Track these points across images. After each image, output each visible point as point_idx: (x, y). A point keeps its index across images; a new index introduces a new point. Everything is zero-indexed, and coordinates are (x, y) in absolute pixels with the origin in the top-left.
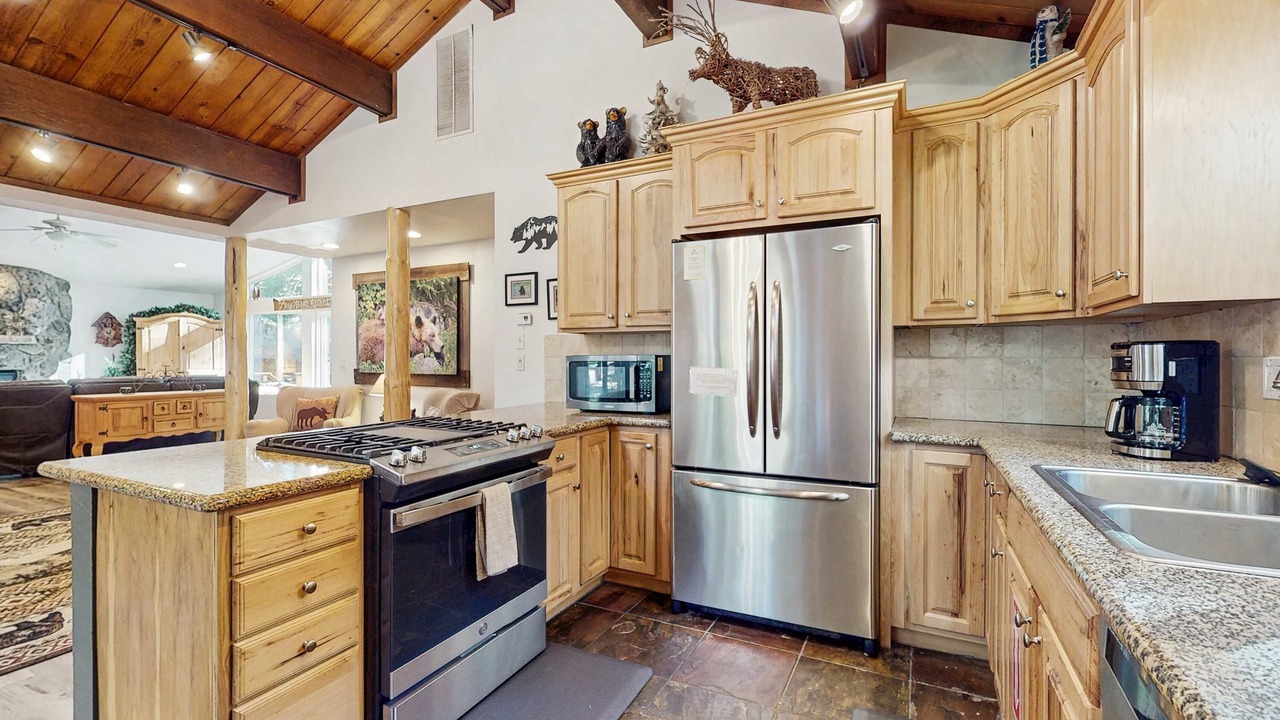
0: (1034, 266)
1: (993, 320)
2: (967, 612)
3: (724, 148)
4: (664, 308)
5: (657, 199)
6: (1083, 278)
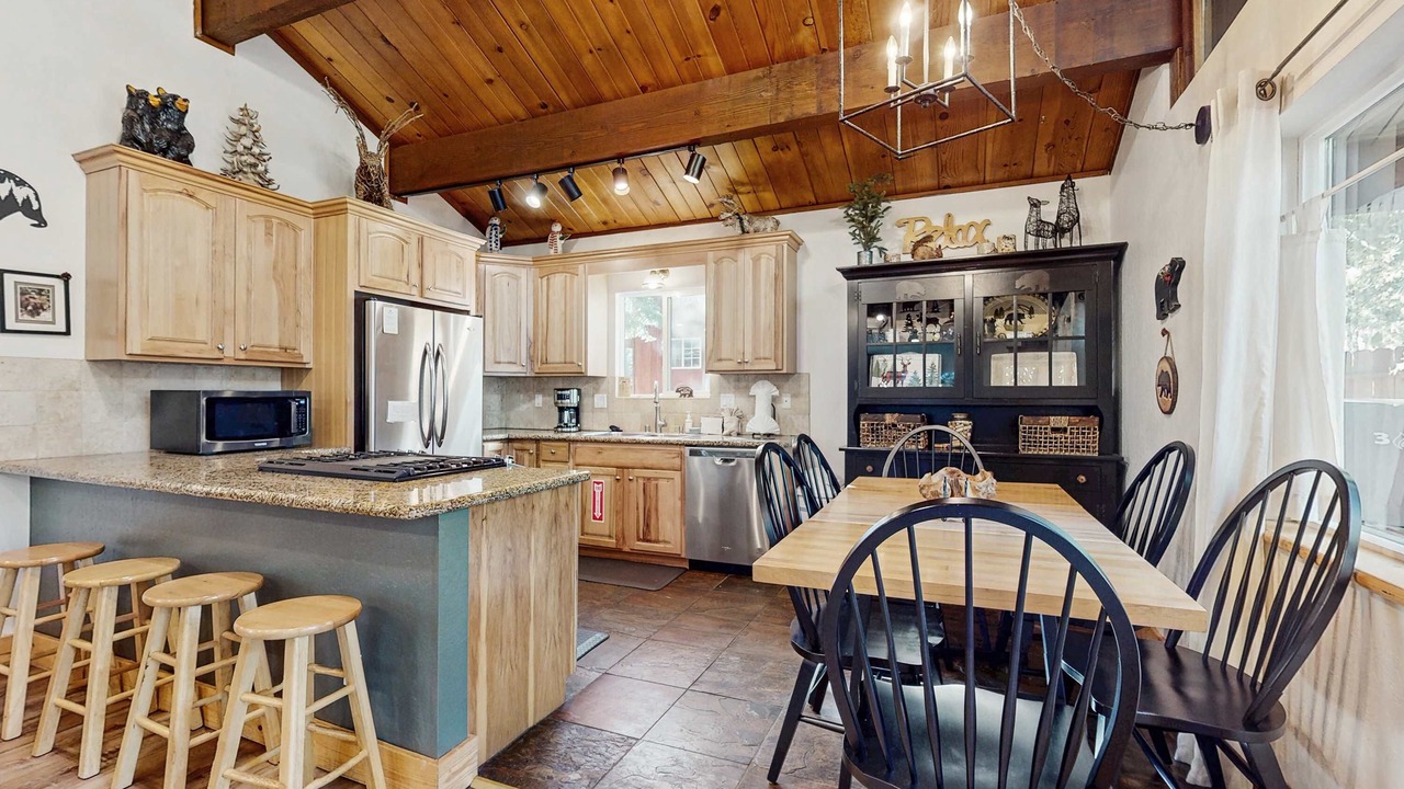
0: (510, 350)
3: (391, 234)
4: (285, 345)
5: (278, 236)
6: (531, 359)
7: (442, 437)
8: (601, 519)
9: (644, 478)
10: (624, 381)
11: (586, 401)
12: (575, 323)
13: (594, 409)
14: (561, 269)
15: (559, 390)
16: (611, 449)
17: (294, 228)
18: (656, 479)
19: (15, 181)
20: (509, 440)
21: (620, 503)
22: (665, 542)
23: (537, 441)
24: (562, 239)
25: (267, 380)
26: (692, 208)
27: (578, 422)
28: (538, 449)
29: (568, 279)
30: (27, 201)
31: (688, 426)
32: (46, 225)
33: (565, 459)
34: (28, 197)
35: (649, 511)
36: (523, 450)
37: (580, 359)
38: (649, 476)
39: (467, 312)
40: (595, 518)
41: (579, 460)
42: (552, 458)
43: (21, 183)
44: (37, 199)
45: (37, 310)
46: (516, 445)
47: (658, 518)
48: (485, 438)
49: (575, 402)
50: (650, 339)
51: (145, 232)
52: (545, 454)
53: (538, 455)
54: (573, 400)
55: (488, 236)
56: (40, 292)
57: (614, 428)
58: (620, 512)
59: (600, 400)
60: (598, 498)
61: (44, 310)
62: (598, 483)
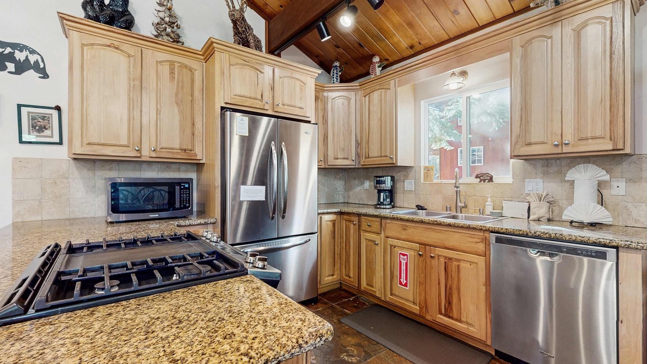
0: (344, 149)
1: (327, 167)
2: (336, 273)
3: (248, 65)
4: (185, 147)
5: (179, 74)
6: (358, 155)
7: (284, 212)
8: (406, 285)
9: (446, 258)
10: (428, 169)
11: (399, 185)
12: (388, 126)
13: (405, 192)
14: (378, 87)
15: (377, 177)
16: (414, 228)
17: (191, 70)
18: (458, 260)
19: (29, 51)
20: (341, 213)
21: (422, 275)
22: (467, 323)
23: (359, 215)
24: (379, 67)
25: (188, 172)
26: (494, 11)
27: (392, 201)
28: (359, 221)
29: (383, 93)
30: (37, 62)
31: (489, 209)
32: (48, 77)
33: (378, 231)
34: (37, 60)
35: (451, 289)
36: (350, 221)
37: (391, 153)
38: (451, 256)
39: (309, 122)
40: (401, 283)
41: (388, 234)
42: (369, 229)
43: (33, 52)
44: (43, 61)
45: (42, 129)
46: (345, 217)
47: (460, 300)
48: (319, 211)
49: (389, 186)
50: (449, 148)
51: (85, 73)
52: (364, 226)
53: (359, 226)
54: (388, 184)
55: (331, 75)
56: (43, 118)
57: (420, 208)
58: (423, 282)
59: (409, 185)
60: (403, 268)
61: (46, 129)
62: (404, 255)
